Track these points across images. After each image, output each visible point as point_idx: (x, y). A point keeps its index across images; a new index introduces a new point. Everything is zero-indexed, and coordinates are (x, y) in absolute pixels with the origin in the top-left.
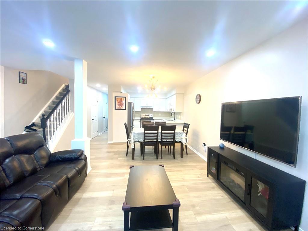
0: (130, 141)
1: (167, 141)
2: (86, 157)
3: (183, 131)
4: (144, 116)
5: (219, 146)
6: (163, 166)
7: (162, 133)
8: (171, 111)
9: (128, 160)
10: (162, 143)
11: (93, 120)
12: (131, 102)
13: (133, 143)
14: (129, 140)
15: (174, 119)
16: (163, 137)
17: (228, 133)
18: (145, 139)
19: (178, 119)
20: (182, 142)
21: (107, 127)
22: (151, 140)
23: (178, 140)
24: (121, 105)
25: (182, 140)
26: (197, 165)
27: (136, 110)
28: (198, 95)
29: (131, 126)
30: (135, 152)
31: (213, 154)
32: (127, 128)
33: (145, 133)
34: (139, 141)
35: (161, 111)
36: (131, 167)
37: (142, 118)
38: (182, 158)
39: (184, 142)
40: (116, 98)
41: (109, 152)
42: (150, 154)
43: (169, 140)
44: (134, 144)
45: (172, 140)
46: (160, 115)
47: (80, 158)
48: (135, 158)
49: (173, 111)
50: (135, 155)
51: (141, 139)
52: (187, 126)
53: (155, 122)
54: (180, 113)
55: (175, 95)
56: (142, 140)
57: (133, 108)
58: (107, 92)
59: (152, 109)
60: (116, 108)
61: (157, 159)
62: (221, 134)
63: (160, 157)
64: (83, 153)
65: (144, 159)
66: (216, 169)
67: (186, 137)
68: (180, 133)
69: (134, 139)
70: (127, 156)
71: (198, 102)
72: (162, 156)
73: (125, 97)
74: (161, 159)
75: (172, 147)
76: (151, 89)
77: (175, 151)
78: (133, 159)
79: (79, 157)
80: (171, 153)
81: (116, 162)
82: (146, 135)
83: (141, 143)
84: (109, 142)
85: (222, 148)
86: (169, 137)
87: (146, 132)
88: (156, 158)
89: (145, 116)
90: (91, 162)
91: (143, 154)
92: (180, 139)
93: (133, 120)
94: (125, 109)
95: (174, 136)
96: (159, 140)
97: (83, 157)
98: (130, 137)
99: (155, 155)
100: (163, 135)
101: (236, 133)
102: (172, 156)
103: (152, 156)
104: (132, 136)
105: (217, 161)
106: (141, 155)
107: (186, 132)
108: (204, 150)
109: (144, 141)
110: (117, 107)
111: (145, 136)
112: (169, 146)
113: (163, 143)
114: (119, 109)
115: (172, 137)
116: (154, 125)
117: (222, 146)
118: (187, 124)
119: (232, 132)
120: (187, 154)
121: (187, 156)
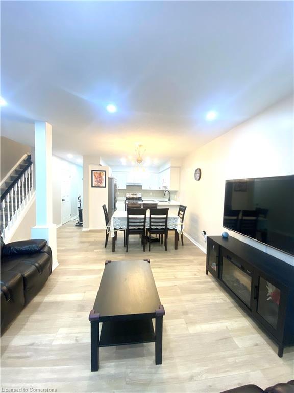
1: (157, 229)
2: (50, 249)
3: (178, 215)
4: (128, 195)
5: (221, 235)
7: (150, 218)
8: (164, 190)
9: (107, 253)
10: (151, 231)
11: (64, 200)
12: (113, 178)
13: (114, 231)
14: (108, 227)
15: (168, 200)
16: (152, 223)
17: (235, 218)
18: (128, 226)
19: (174, 199)
20: (176, 230)
22: (136, 228)
23: (171, 227)
24: (100, 181)
25: (176, 227)
26: (194, 259)
27: (119, 188)
28: (197, 169)
29: (113, 208)
30: (117, 242)
31: (213, 246)
32: (106, 211)
33: (128, 218)
34: (121, 228)
35: (152, 189)
36: (107, 262)
37: (128, 199)
38: (176, 250)
39: (179, 229)
41: (82, 242)
42: (135, 244)
43: (160, 227)
44: (115, 233)
45: (164, 227)
46: (151, 194)
47: (42, 251)
48: (116, 249)
49: (167, 190)
50: (116, 246)
52: (184, 208)
53: (144, 204)
54: (175, 192)
55: (170, 169)
56: (125, 227)
57: (116, 185)
58: (82, 165)
59: (141, 186)
61: (144, 251)
62: (225, 220)
63: (148, 249)
64: (47, 244)
65: (127, 251)
66: (217, 265)
67: (182, 224)
68: (174, 219)
69: (114, 225)
70: (105, 247)
71: (198, 178)
73: (105, 171)
74: (149, 251)
75: (164, 235)
76: (138, 161)
78: (114, 251)
79: (40, 250)
80: (162, 243)
81: (90, 255)
82: (130, 220)
83: (124, 231)
84: (84, 229)
85: (226, 238)
86: (161, 224)
87: (130, 216)
88: (143, 249)
89: (132, 196)
90: (58, 256)
91: (126, 244)
92: (173, 226)
93: (116, 201)
95: (166, 222)
96: (147, 227)
97: (46, 249)
98: (109, 223)
99: (141, 246)
100: (152, 220)
101: (244, 218)
102: (164, 247)
103: (138, 248)
104: (112, 221)
106: (125, 246)
107: (182, 216)
108: (204, 240)
109: (128, 228)
110: (95, 183)
111: (128, 222)
112: (161, 235)
114: (97, 186)
115: (164, 224)
116: (142, 208)
117: (225, 235)
118: (183, 206)
119: (240, 216)
120: (183, 244)
121: (183, 248)
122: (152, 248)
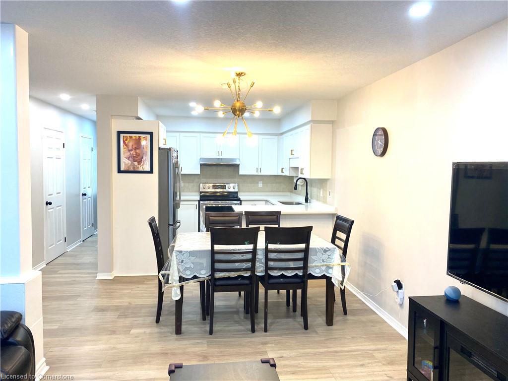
0: (167, 278)
1: (283, 276)
2: (29, 334)
3: (333, 242)
4: (209, 188)
5: (443, 294)
6: (274, 366)
7: (267, 251)
8: (294, 175)
9: (162, 336)
10: (269, 281)
11: (50, 203)
12: (170, 149)
13: (178, 284)
14: (163, 276)
15: (303, 200)
16: (271, 264)
17: (471, 246)
18: (213, 270)
19: (318, 200)
20: (331, 278)
21: (94, 225)
22: (233, 275)
23: (317, 273)
24: (138, 158)
25: (330, 271)
26: (375, 350)
27: (184, 172)
28: (378, 129)
29: (170, 225)
30: (185, 308)
31: (425, 321)
32: (158, 234)
33: (213, 252)
34: (195, 277)
36: (173, 368)
37: (204, 197)
38: (330, 327)
39: (336, 276)
40: (122, 135)
41: (102, 310)
42: (229, 314)
43: (290, 271)
44: (182, 288)
45: (300, 273)
46: (260, 185)
47: (10, 340)
48: (184, 327)
49: (300, 176)
50: (185, 318)
51: (203, 272)
52: (347, 225)
53: (248, 214)
54: (322, 183)
55: (308, 126)
56: (204, 274)
57: (176, 166)
58: (94, 116)
59: (236, 167)
60: (122, 169)
61: (253, 331)
63: (263, 325)
64: (22, 322)
65: (211, 332)
66: (435, 368)
67: (343, 264)
68: (325, 251)
69: (179, 271)
70: (158, 321)
71: (380, 151)
72: (269, 321)
73: (151, 134)
74: (266, 330)
75: (299, 292)
76: (234, 111)
77: (308, 303)
78: (178, 331)
79: (8, 338)
80: (295, 310)
81: (124, 344)
82: (217, 257)
83: (202, 283)
84: (101, 276)
85: (453, 301)
86: (291, 264)
87: (217, 247)
88: (250, 327)
89: (213, 190)
90: (46, 345)
91: (208, 315)
92: (324, 268)
93: (176, 206)
94: (151, 172)
95: (305, 260)
96: (260, 271)
97: (20, 336)
98: (166, 265)
99: (246, 318)
100: (272, 256)
101: (494, 246)
102: (301, 320)
103: (237, 322)
104: (174, 261)
105: (438, 344)
106: (204, 319)
107: (342, 245)
108: (398, 301)
109: (212, 275)
110: (125, 163)
111: (213, 261)
112: (291, 291)
113: (272, 281)
114: (132, 169)
115: (300, 264)
116: (244, 226)
117: (452, 295)
118: (346, 220)
119: (483, 243)
120: (345, 313)
121: (345, 321)
122: (272, 323)
